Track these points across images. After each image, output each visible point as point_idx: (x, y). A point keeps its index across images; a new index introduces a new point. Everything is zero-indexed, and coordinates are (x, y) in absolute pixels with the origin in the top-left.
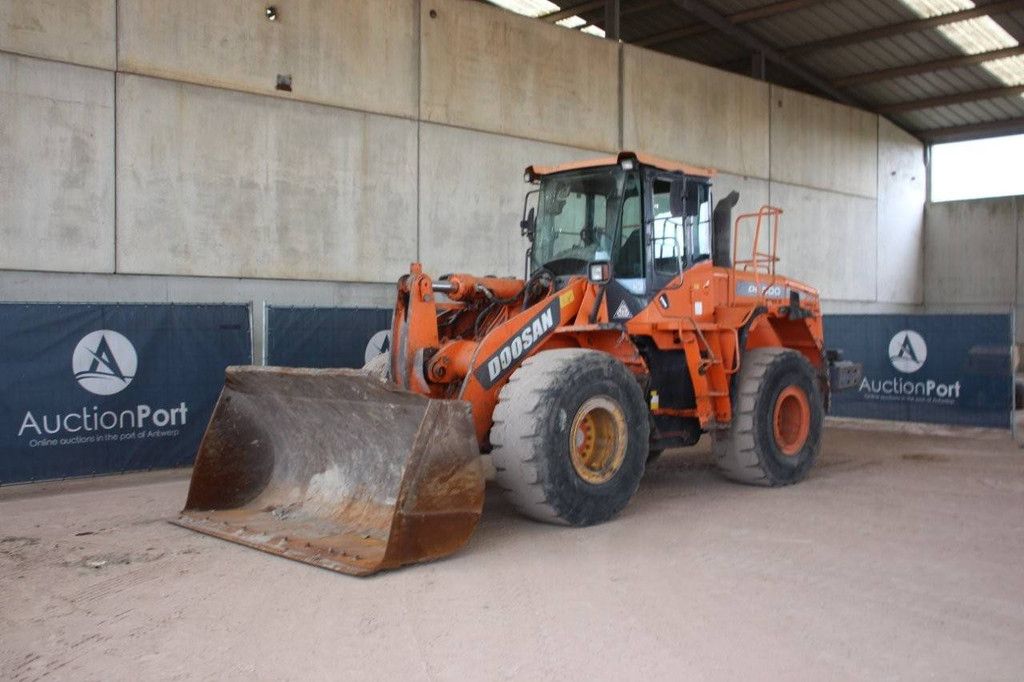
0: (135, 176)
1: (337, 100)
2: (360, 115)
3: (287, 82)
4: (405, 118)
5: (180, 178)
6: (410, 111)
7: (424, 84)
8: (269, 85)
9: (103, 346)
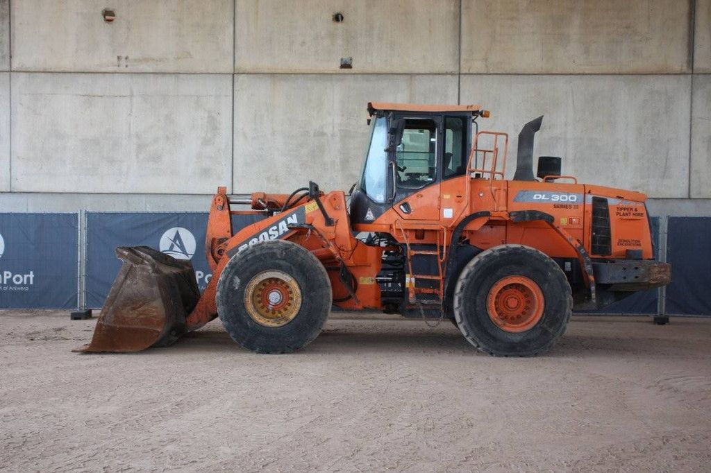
0: (245, 135)
1: (388, 69)
2: (406, 77)
3: (349, 63)
4: (446, 74)
5: (273, 134)
6: (451, 69)
7: (464, 46)
8: (335, 66)
9: (177, 236)
